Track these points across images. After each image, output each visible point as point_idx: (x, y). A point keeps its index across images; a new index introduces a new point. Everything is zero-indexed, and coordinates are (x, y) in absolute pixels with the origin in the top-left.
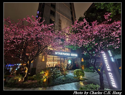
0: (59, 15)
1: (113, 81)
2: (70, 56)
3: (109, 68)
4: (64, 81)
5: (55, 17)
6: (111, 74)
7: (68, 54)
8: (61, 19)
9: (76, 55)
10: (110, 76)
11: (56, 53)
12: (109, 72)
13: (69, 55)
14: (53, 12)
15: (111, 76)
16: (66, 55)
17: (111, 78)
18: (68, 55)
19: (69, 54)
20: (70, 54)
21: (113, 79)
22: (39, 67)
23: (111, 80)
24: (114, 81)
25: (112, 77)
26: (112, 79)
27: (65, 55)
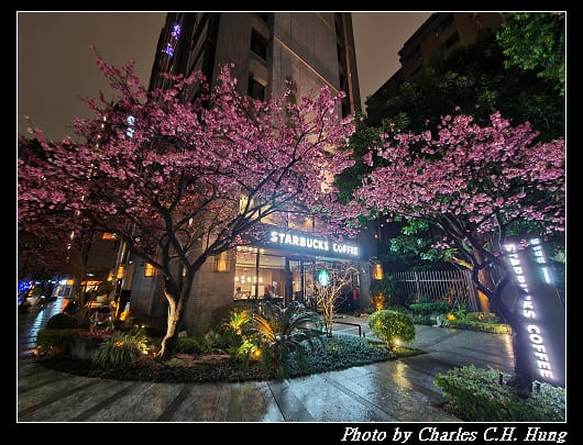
0: (289, 60)
1: (541, 356)
2: (330, 254)
3: (531, 307)
4: (335, 356)
5: (269, 67)
6: (538, 331)
7: (320, 243)
8: (296, 78)
9: (354, 251)
10: (532, 337)
11: (274, 237)
12: (531, 321)
13: (327, 248)
14: (264, 39)
15: (536, 338)
16: (316, 247)
17: (534, 346)
18: (321, 247)
19: (326, 243)
20: (331, 246)
21: (543, 347)
22: (205, 298)
23: (537, 354)
24: (545, 356)
25: (541, 340)
26: (539, 348)
27: (309, 246)
